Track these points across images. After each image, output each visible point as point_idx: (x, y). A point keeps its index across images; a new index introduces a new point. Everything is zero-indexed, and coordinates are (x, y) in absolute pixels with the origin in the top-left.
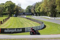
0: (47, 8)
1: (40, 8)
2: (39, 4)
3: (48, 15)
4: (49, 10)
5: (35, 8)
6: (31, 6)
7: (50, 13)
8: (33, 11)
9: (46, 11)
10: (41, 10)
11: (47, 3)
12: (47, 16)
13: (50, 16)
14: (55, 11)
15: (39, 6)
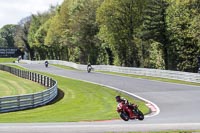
0: (69, 35)
1: (44, 33)
2: (41, 21)
3: (72, 58)
4: (75, 39)
5: (26, 33)
6: (15, 26)
7: (76, 49)
8: (20, 44)
9: (63, 42)
10: (47, 41)
11: (68, 16)
12: (68, 60)
13: (77, 61)
14: (93, 44)
15: (41, 28)
